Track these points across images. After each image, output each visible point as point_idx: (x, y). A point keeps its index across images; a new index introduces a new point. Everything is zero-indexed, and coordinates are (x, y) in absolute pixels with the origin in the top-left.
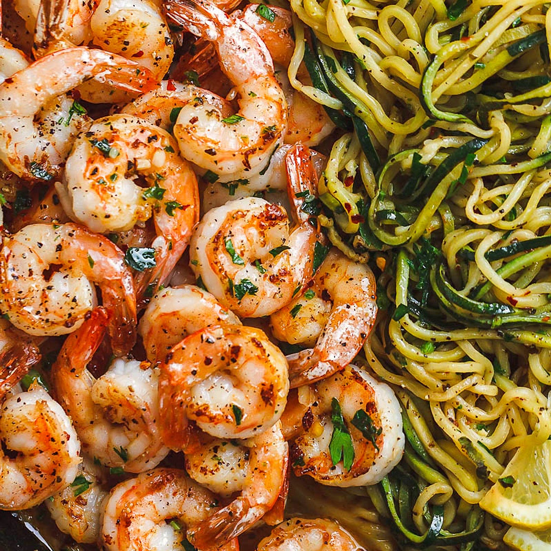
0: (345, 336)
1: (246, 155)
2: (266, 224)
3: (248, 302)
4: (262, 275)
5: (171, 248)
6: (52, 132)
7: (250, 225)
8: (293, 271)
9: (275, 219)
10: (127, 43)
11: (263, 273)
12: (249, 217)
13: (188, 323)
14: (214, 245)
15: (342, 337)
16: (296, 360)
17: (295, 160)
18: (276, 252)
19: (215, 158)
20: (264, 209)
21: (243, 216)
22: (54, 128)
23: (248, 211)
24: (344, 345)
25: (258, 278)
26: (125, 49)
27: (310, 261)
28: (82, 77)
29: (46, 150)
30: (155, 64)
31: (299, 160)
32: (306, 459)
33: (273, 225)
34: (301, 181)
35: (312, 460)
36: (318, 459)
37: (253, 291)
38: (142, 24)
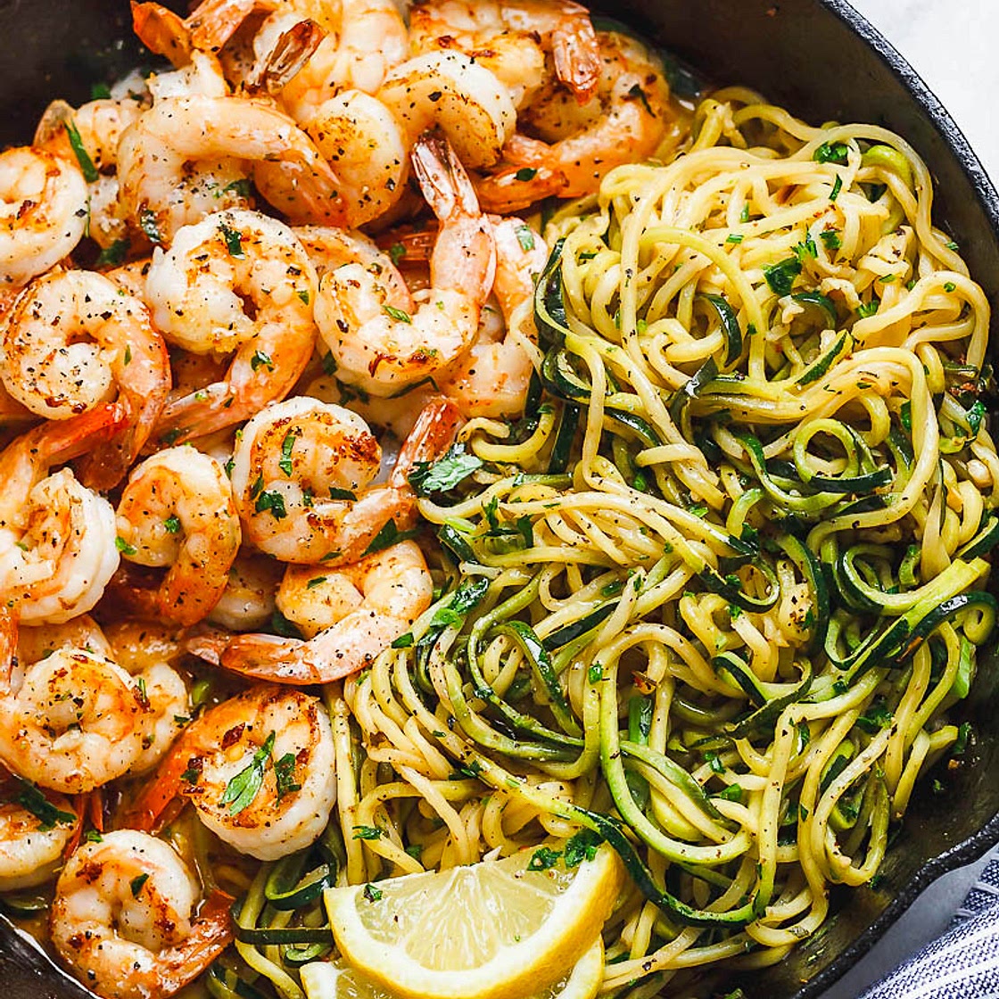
0: (348, 647)
1: (380, 358)
2: (349, 452)
3: (264, 523)
4: (303, 507)
5: (228, 404)
6: (195, 191)
7: (329, 441)
8: (341, 530)
9: (362, 454)
10: (341, 152)
11: (306, 505)
12: (335, 429)
13: (183, 497)
14: (271, 428)
15: (343, 645)
16: (278, 646)
17: (435, 415)
18: (337, 495)
19: (344, 336)
20: (359, 435)
21: (329, 423)
22: (200, 189)
23: (338, 422)
24: (340, 656)
25: (295, 505)
26: (336, 158)
27: (370, 535)
28: (266, 151)
29: (173, 207)
30: (361, 202)
31: (439, 417)
32: (201, 780)
33: (355, 460)
34: (423, 442)
35: (206, 783)
36: (213, 786)
37: (280, 514)
38: (370, 141)
